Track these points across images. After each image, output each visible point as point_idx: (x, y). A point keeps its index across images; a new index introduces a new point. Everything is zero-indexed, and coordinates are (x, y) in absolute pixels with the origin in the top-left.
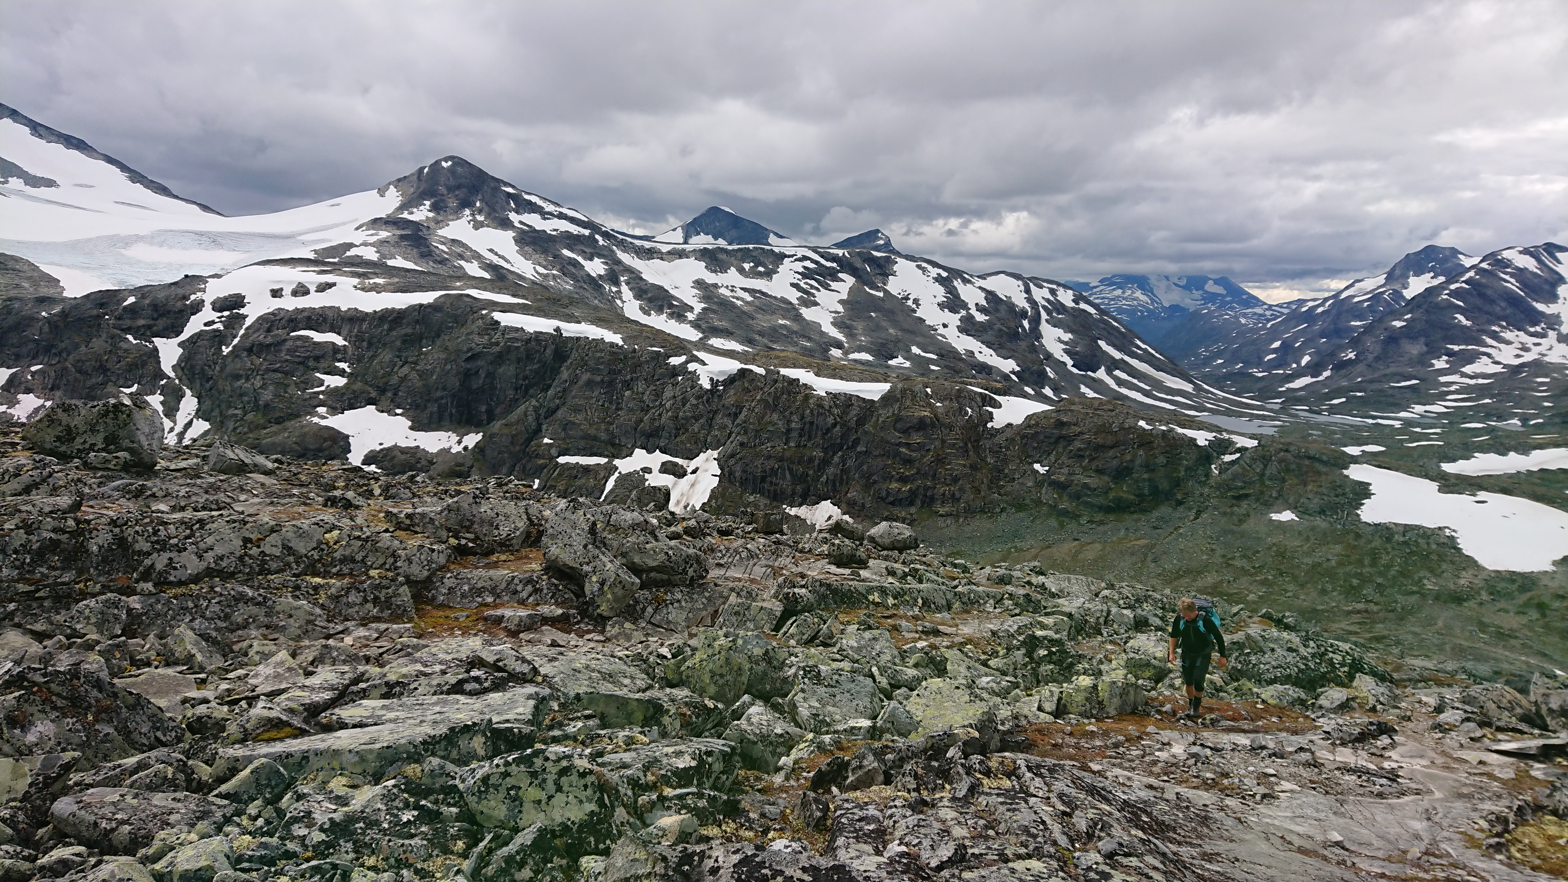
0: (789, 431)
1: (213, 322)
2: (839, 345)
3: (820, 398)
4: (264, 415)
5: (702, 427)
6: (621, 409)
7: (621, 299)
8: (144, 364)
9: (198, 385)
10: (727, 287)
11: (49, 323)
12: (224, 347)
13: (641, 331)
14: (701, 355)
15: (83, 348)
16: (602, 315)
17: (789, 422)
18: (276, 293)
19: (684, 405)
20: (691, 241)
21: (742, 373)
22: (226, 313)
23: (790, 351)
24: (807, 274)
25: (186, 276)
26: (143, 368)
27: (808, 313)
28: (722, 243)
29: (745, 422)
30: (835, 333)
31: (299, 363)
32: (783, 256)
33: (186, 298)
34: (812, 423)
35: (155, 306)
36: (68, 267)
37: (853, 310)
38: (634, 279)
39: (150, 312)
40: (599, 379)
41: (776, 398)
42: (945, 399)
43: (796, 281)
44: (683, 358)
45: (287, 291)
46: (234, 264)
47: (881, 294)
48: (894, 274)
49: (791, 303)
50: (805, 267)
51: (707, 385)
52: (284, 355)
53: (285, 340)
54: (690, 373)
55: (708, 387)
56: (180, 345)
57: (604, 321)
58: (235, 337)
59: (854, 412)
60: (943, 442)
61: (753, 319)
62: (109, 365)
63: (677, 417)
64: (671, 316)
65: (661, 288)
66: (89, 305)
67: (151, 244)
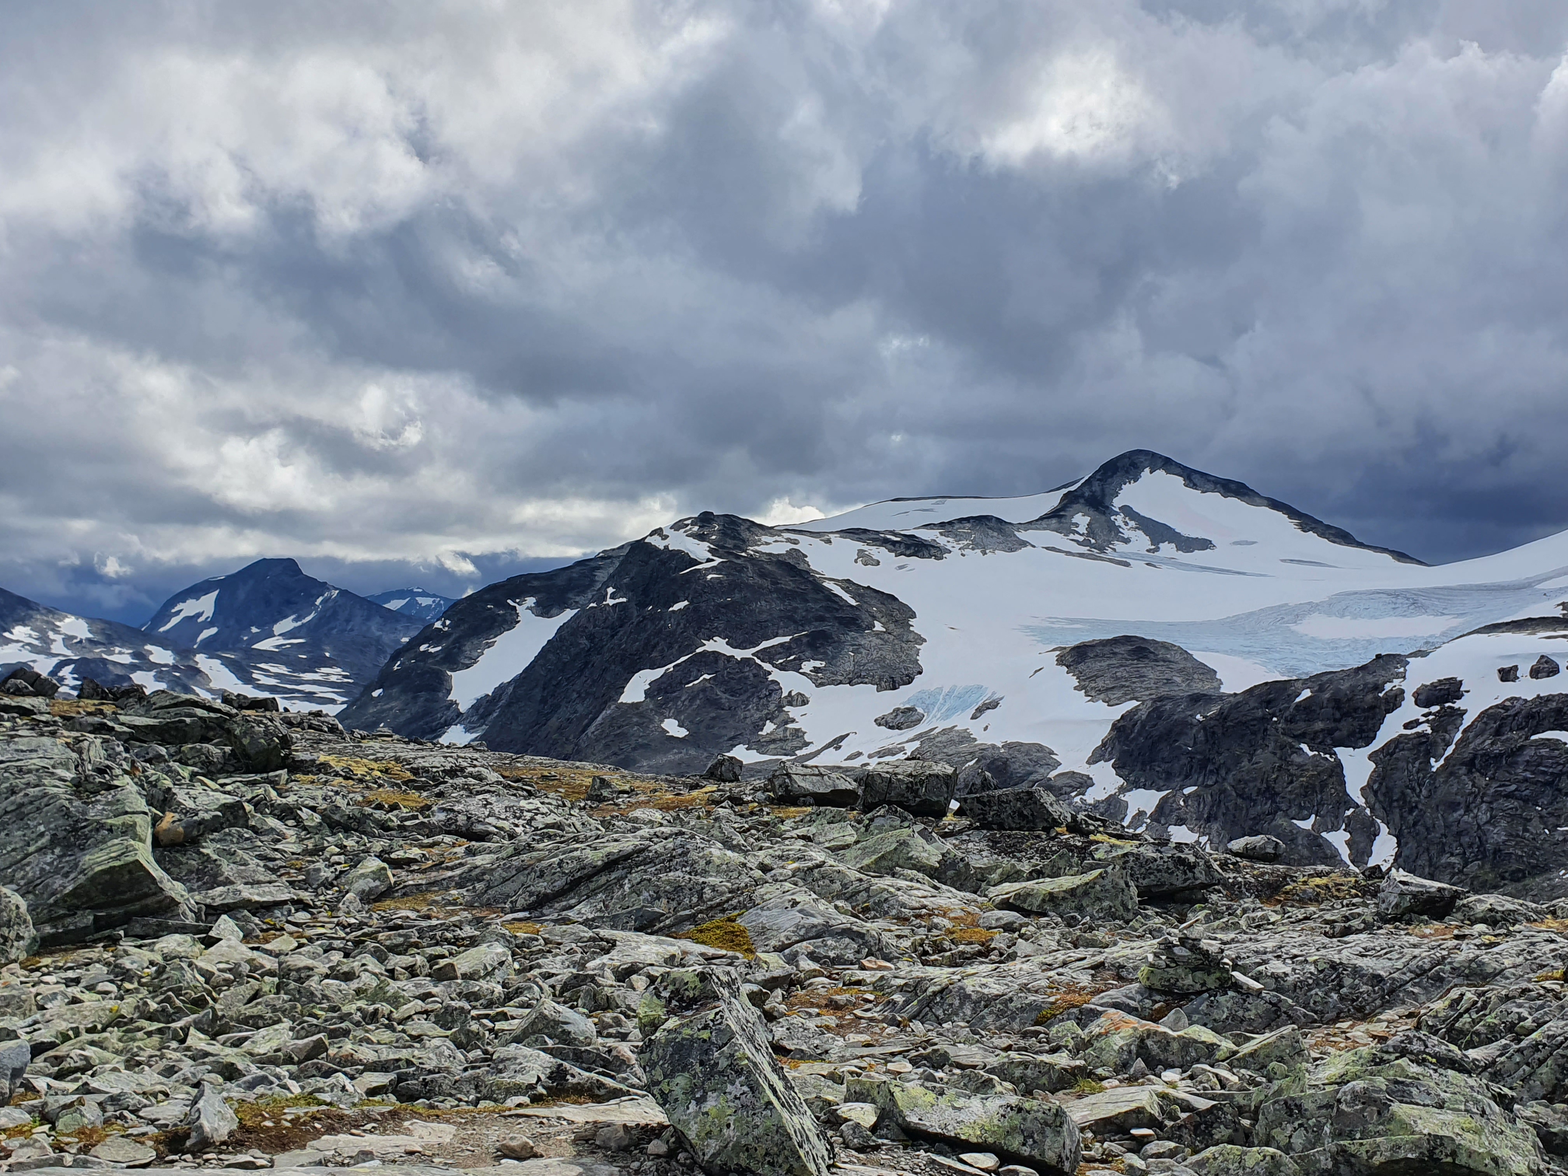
1: (1417, 723)
4: (1494, 867)
8: (1324, 785)
9: (1397, 818)
11: (1204, 728)
12: (1432, 760)
15: (1245, 763)
18: (1507, 675)
22: (1435, 709)
25: (1379, 657)
26: (1322, 792)
31: (1546, 784)
33: (1378, 688)
35: (1337, 702)
36: (1226, 652)
39: (1330, 710)
45: (1524, 670)
46: (1444, 634)
52: (1521, 772)
53: (1522, 748)
56: (1370, 757)
58: (1448, 745)
62: (1278, 789)
66: (1253, 703)
67: (1329, 614)
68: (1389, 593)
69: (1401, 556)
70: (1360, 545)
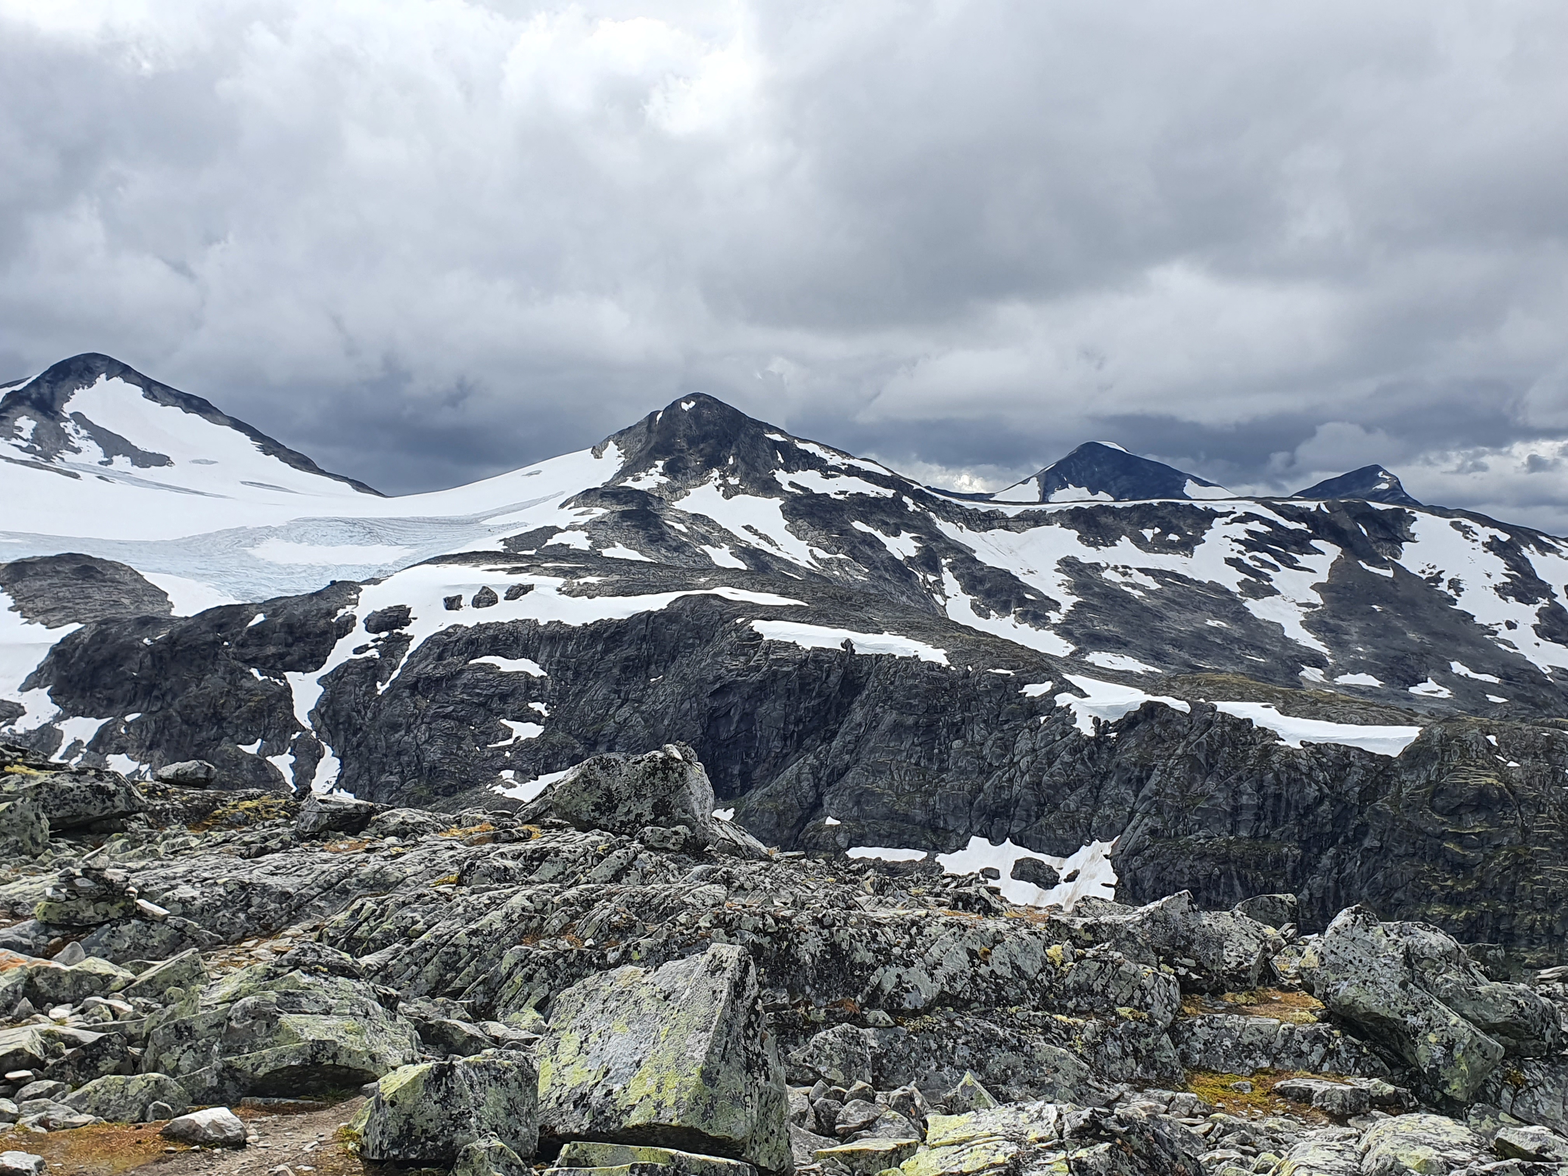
0: (1237, 810)
1: (366, 648)
2: (1317, 661)
3: (1291, 753)
4: (429, 783)
5: (1082, 802)
6: (947, 770)
7: (942, 593)
8: (272, 710)
9: (342, 739)
10: (1115, 568)
11: (152, 653)
12: (379, 684)
13: (978, 643)
14: (1077, 680)
15: (193, 689)
16: (915, 619)
17: (1237, 793)
18: (452, 603)
19: (1050, 764)
20: (1052, 498)
21: (1149, 709)
22: (383, 635)
23: (1230, 672)
24: (1254, 543)
25: (333, 583)
26: (269, 716)
27: (1258, 608)
28: (1104, 498)
29: (1157, 794)
30: (1309, 640)
31: (480, 705)
32: (1209, 516)
33: (331, 613)
34: (1278, 797)
35: (289, 627)
36: (179, 574)
37: (1339, 600)
38: (962, 561)
39: (282, 635)
40: (910, 721)
41: (1212, 753)
42: (1524, 755)
43: (1235, 555)
44: (1047, 686)
45: (467, 600)
46: (396, 563)
47: (1390, 573)
48: (1411, 538)
49: (1228, 591)
50: (1249, 532)
51: (1087, 729)
52: (459, 694)
53: (461, 672)
54: (1060, 709)
55: (1092, 733)
56: (320, 681)
57: (918, 628)
58: (394, 669)
59: (1355, 777)
60: (1525, 831)
61: (1162, 619)
62: (225, 713)
63: (1039, 784)
64: (1023, 617)
65: (1006, 574)
66: (203, 628)
67: (287, 539)
68: (346, 522)
69: (359, 486)
70: (322, 472)
